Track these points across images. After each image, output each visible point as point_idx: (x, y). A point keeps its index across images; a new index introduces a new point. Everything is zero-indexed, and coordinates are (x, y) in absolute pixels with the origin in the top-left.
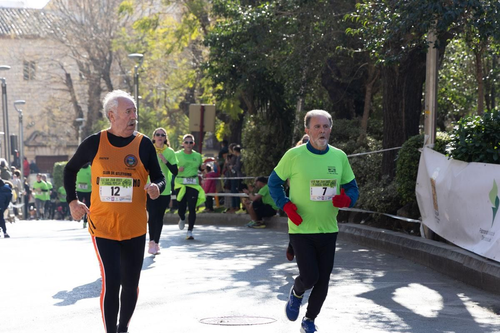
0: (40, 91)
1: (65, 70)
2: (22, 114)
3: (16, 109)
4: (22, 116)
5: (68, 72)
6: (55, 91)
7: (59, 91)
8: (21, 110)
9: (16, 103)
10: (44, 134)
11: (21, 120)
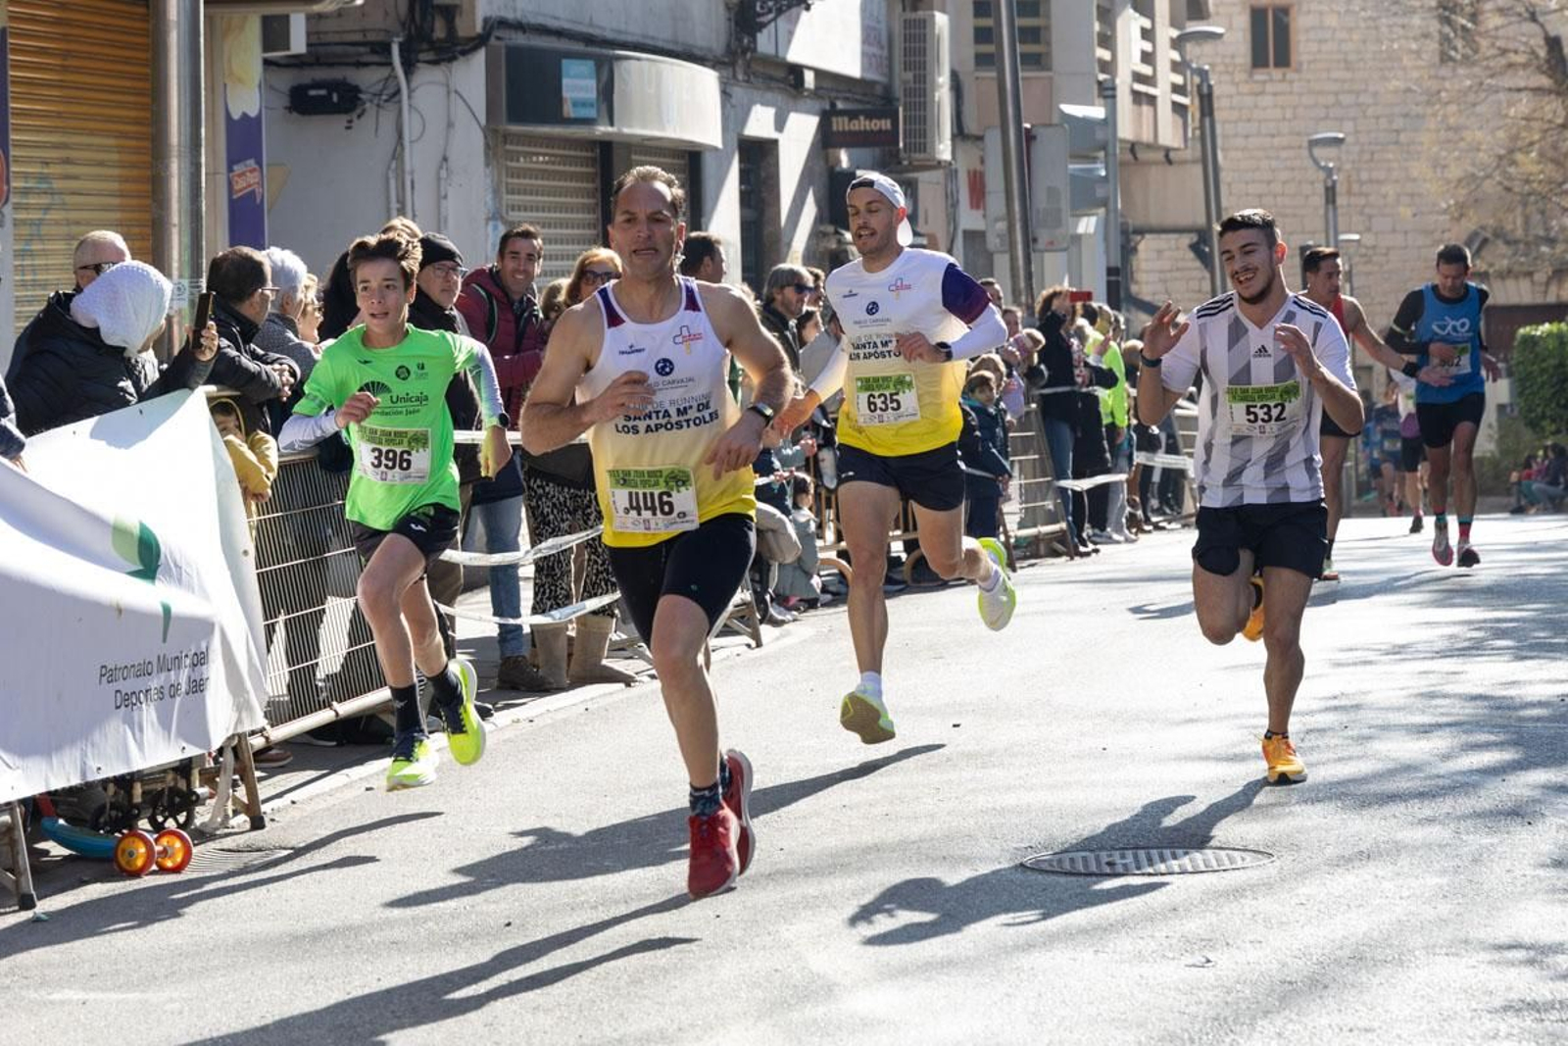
0: (1471, 97)
1: (1542, 26)
2: (1335, 177)
3: (1316, 162)
4: (1334, 182)
5: (1552, 33)
6: (1516, 96)
7: (1525, 97)
8: (1331, 165)
9: (1313, 143)
10: (1510, 237)
11: (1331, 194)
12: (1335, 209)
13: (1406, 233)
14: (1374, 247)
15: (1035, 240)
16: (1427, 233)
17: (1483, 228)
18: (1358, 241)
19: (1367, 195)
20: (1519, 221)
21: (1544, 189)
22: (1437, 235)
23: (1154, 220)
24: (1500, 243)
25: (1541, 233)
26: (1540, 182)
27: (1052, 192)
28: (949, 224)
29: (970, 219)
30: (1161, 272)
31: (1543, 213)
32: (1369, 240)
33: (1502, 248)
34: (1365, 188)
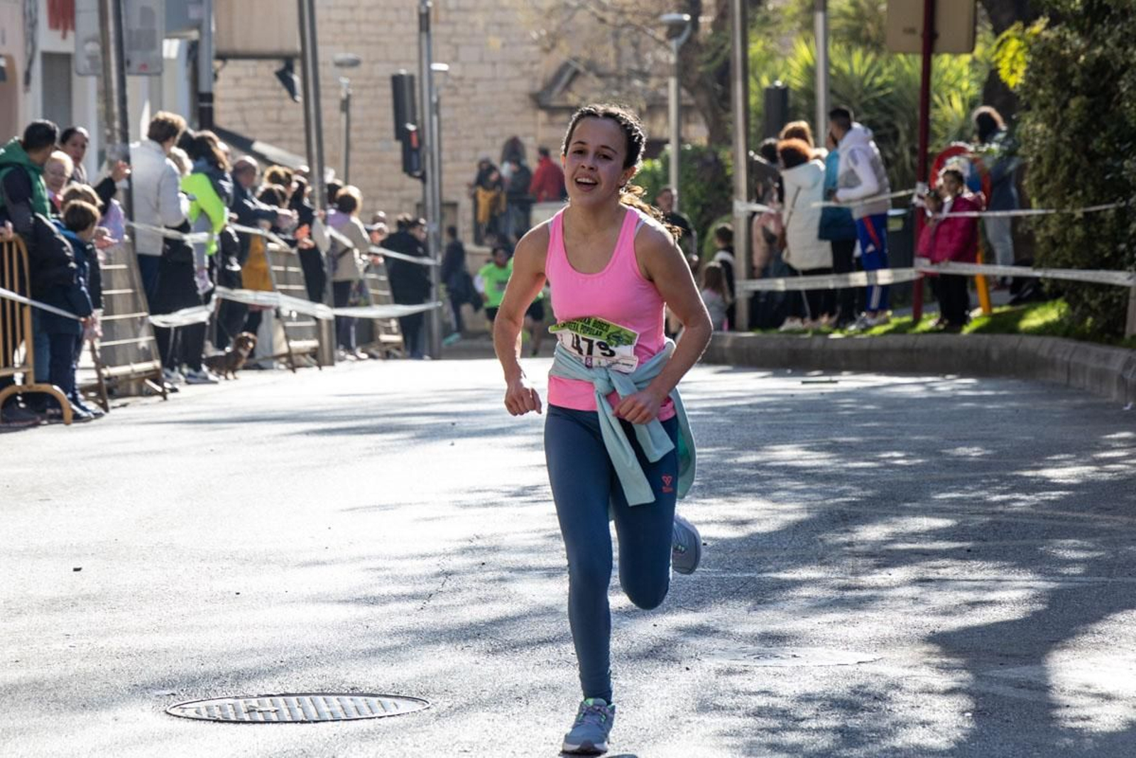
2: (429, 4)
10: (602, 70)
11: (425, 21)
12: (429, 36)
13: (494, 64)
14: (461, 79)
15: (129, 63)
16: (518, 64)
17: (576, 60)
18: (445, 72)
19: (454, 23)
20: (612, 53)
21: (637, 21)
22: (526, 67)
23: (239, 46)
24: (591, 75)
25: (635, 67)
26: (635, 13)
27: (147, 13)
28: (26, 45)
29: (50, 40)
30: (239, 100)
31: (636, 45)
32: (457, 71)
33: (592, 81)
34: (453, 17)
